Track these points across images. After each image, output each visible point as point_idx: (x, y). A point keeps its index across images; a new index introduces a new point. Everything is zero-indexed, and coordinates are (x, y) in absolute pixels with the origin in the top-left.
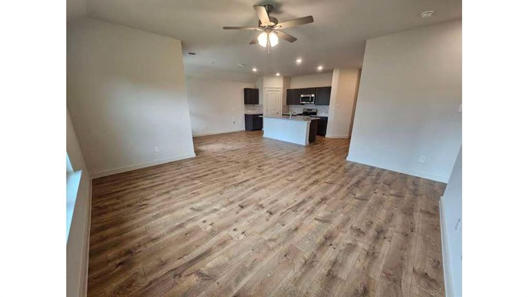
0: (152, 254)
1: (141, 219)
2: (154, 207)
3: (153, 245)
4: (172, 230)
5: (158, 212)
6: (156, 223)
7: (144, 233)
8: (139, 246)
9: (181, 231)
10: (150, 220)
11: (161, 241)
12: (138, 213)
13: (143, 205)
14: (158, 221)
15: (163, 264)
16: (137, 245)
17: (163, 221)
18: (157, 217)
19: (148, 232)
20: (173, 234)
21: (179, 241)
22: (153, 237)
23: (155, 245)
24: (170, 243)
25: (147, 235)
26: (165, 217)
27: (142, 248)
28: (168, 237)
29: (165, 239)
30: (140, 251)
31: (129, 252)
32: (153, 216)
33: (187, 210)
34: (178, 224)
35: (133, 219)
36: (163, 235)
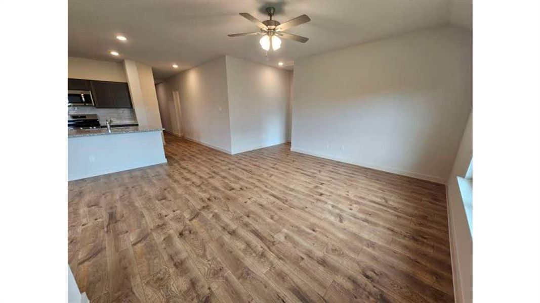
0: (401, 225)
1: (387, 257)
2: (360, 258)
3: (395, 229)
4: (375, 224)
5: (365, 247)
6: (379, 240)
7: (394, 241)
8: (405, 236)
9: (370, 219)
10: (380, 247)
11: (388, 226)
12: (383, 270)
13: (367, 277)
14: (375, 239)
15: (398, 217)
16: (407, 239)
17: (372, 235)
18: (371, 245)
19: (391, 240)
20: (376, 222)
21: (378, 216)
22: (390, 233)
23: (395, 227)
24: (385, 220)
25: (394, 237)
26: (366, 236)
27: (404, 233)
28: (382, 223)
29: (385, 225)
30: (407, 233)
31: (416, 240)
32: (374, 248)
33: (346, 224)
34: (366, 224)
35: (394, 267)
36: (384, 227)
